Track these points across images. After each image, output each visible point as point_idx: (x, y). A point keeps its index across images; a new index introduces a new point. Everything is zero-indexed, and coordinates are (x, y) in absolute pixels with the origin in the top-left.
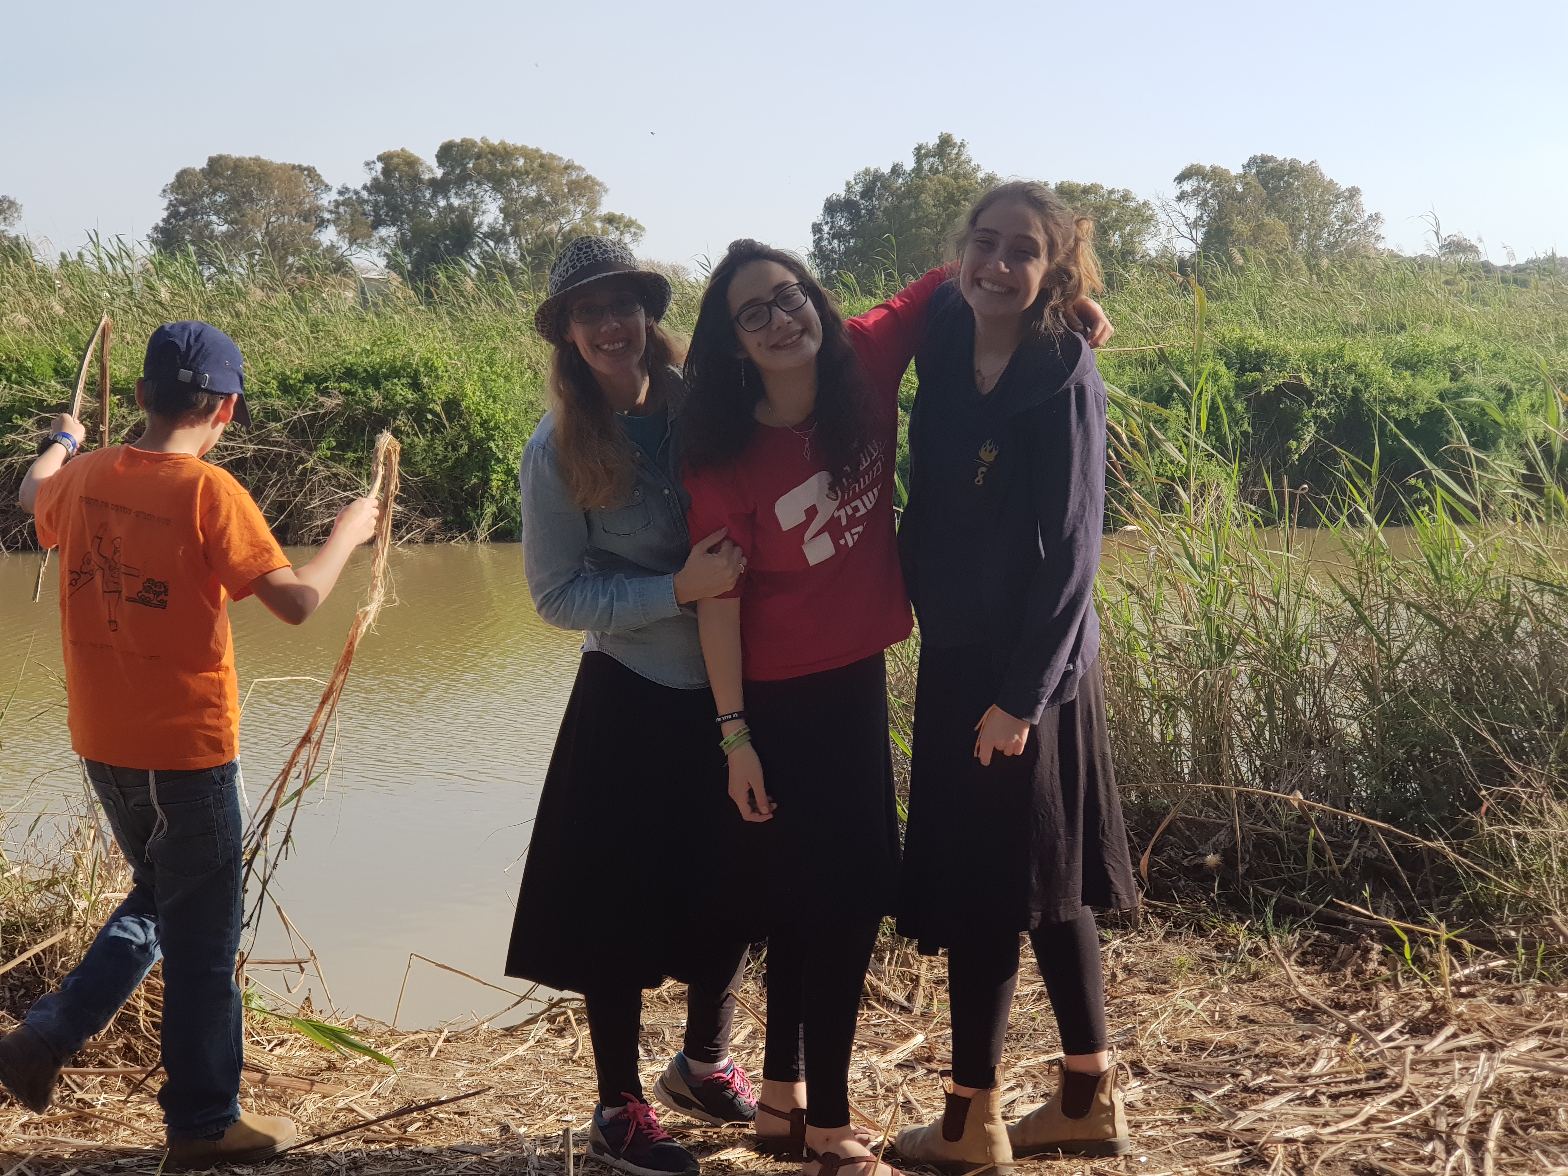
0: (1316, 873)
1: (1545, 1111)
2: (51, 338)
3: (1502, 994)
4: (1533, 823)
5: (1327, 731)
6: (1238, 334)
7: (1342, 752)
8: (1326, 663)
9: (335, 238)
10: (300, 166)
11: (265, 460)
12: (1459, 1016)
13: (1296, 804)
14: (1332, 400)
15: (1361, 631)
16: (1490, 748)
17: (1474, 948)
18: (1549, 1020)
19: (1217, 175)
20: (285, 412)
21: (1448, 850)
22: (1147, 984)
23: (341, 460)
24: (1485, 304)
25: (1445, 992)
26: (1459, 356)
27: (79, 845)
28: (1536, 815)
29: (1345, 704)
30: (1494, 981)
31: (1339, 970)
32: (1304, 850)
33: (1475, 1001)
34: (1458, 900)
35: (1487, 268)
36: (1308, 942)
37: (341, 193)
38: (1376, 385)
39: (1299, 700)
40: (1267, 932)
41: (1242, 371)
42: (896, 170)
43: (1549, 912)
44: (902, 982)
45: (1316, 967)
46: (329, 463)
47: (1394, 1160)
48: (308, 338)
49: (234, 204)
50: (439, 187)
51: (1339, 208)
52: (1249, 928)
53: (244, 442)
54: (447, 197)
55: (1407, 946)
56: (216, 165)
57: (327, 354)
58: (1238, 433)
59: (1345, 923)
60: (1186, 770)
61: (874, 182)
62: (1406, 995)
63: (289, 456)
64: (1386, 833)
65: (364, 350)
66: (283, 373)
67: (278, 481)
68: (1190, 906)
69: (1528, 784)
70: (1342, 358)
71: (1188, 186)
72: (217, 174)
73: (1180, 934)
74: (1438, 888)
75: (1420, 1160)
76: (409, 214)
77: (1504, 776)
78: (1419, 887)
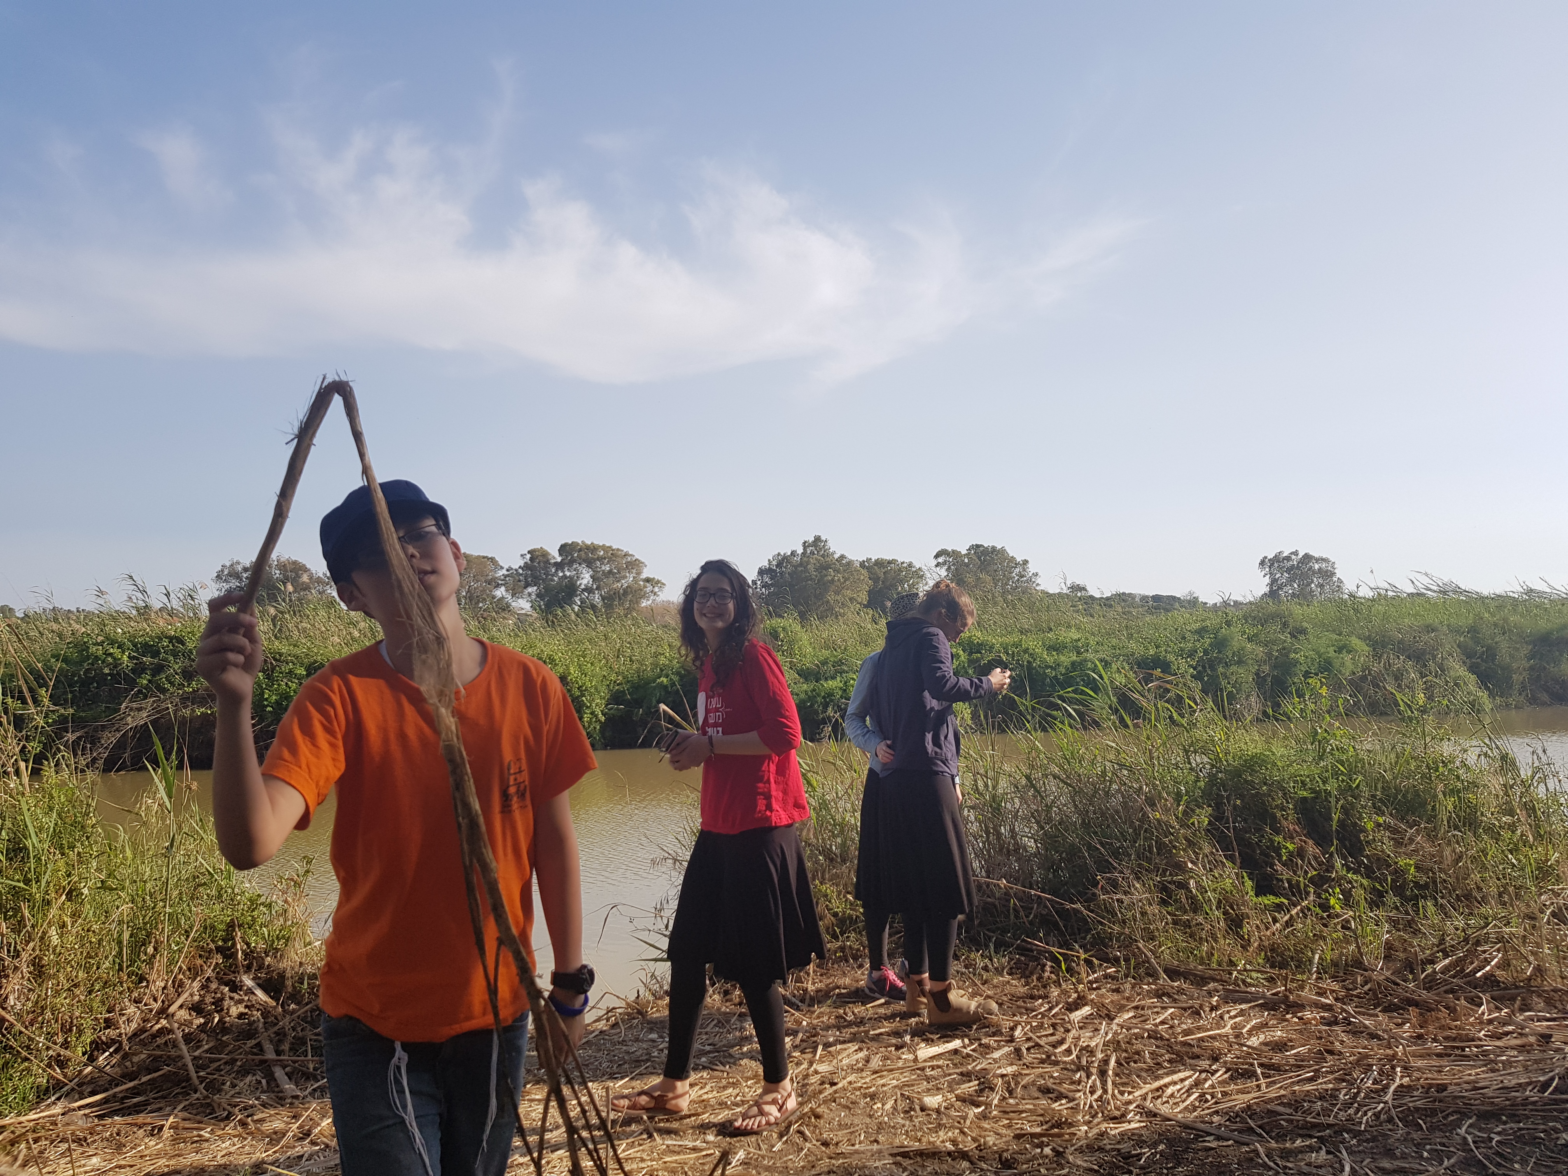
0: (1015, 923)
1: (1138, 1053)
3: (1114, 987)
4: (1125, 893)
5: (1018, 845)
7: (1026, 856)
8: (1015, 808)
9: (504, 593)
10: (487, 557)
12: (1092, 1000)
13: (1003, 886)
14: (1018, 667)
15: (1031, 791)
16: (1101, 853)
17: (1099, 962)
18: (1139, 1001)
19: (955, 554)
21: (1083, 909)
24: (1092, 616)
25: (1085, 987)
26: (1080, 644)
28: (1127, 889)
29: (1027, 830)
30: (1110, 980)
31: (1030, 977)
32: (1008, 911)
33: (1100, 992)
34: (1089, 936)
35: (1092, 597)
36: (1013, 962)
37: (508, 570)
38: (1039, 659)
39: (1002, 828)
40: (991, 957)
41: (971, 653)
42: (793, 553)
43: (1136, 941)
45: (1018, 976)
47: (1059, 1083)
50: (559, 566)
51: (1017, 570)
52: (981, 955)
54: (563, 571)
55: (1063, 963)
59: (1032, 951)
61: (783, 559)
62: (1064, 990)
64: (1050, 900)
69: (1121, 872)
70: (1021, 645)
71: (941, 560)
74: (1079, 929)
75: (1073, 1083)
76: (543, 580)
77: (1109, 868)
78: (1069, 930)
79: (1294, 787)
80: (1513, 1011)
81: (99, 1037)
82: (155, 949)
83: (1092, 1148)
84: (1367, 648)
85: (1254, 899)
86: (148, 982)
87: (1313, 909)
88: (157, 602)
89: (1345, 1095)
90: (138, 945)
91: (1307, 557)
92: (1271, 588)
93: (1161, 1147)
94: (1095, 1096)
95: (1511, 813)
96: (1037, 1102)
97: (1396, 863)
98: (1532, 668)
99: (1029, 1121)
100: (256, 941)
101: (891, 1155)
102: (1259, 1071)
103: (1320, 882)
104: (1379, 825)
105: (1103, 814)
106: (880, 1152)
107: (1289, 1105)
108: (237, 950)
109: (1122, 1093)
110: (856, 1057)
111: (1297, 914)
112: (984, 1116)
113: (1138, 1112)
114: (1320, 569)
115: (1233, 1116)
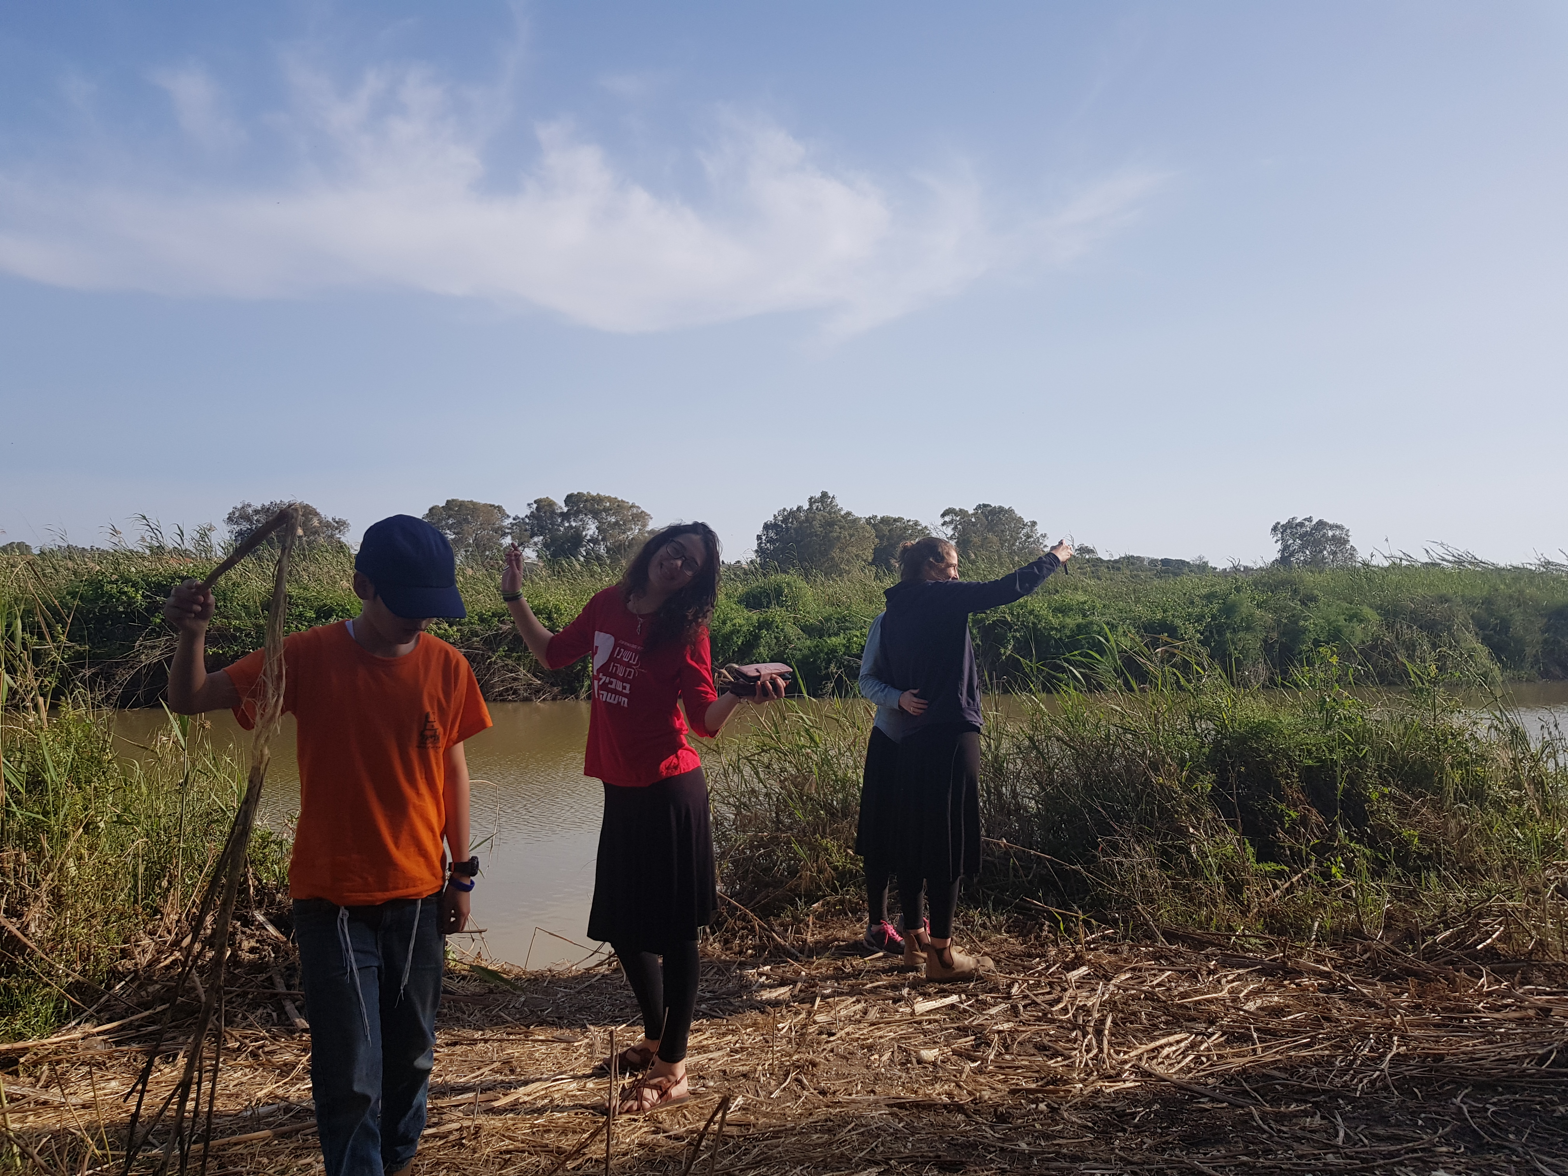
0: (1014, 882)
1: (1134, 1014)
3: (1111, 948)
4: (1126, 856)
5: (1019, 805)
7: (1027, 817)
10: (493, 506)
12: (1089, 961)
13: (1003, 845)
14: (1022, 628)
16: (1102, 816)
17: (1097, 923)
18: (1136, 963)
19: (962, 513)
21: (1082, 870)
23: (510, 657)
24: (1099, 580)
25: (1082, 948)
26: (1086, 606)
28: (1127, 852)
29: (1027, 791)
30: (1108, 941)
31: (1028, 936)
32: (1008, 869)
33: (1098, 953)
34: (1088, 897)
35: (1100, 561)
36: (1011, 920)
37: (514, 519)
38: (1044, 621)
39: (1004, 788)
40: (990, 915)
42: (799, 509)
43: (1135, 904)
45: (1015, 934)
47: (1055, 1041)
49: (459, 523)
50: (565, 516)
51: (1025, 531)
52: (980, 913)
54: (569, 522)
55: (1061, 923)
56: (450, 504)
59: (1030, 910)
61: (789, 515)
62: (1062, 949)
63: (483, 655)
64: (1050, 861)
69: (1123, 835)
71: (947, 519)
72: (450, 509)
74: (1078, 890)
75: (1069, 1041)
76: (549, 530)
77: (1111, 831)
78: (1068, 890)
79: (1300, 756)
80: (1512, 984)
81: (116, 967)
82: (170, 883)
83: (1088, 1104)
84: (1378, 618)
85: (1255, 866)
86: (162, 915)
87: (1315, 877)
88: (170, 541)
89: (1341, 1062)
90: (152, 878)
91: (1321, 524)
92: (1282, 554)
93: (1156, 1107)
94: (1091, 1055)
95: (1519, 787)
96: (1033, 1058)
97: (1400, 834)
98: (1545, 641)
99: (1025, 1077)
100: (268, 879)
101: (888, 1105)
102: (1255, 1035)
103: (1323, 850)
104: (1384, 796)
105: (1105, 778)
106: (876, 1102)
107: (1284, 1070)
108: (249, 886)
109: (1118, 1053)
110: (854, 1008)
111: (1298, 881)
112: (980, 1071)
113: (1133, 1072)
114: (1333, 536)
115: (1227, 1079)
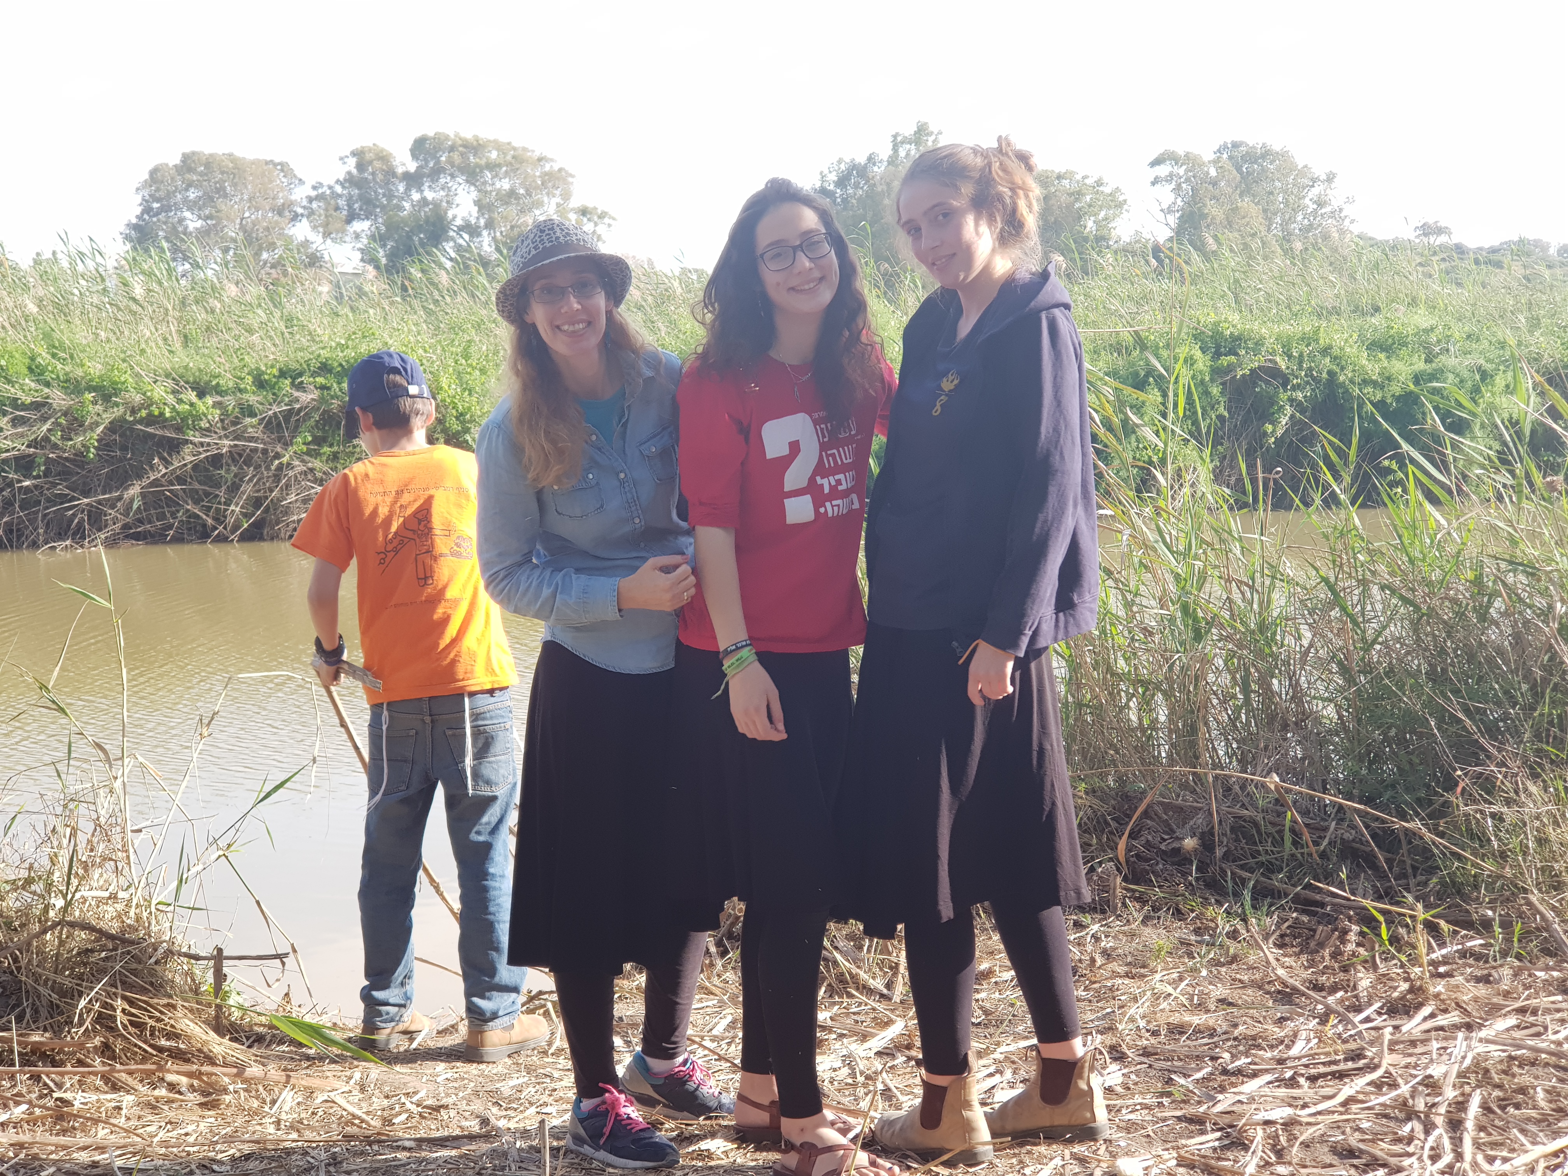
0: (1293, 855)
1: (1522, 1090)
2: (25, 337)
3: (1479, 973)
4: (1508, 802)
5: (1303, 713)
6: (1212, 318)
7: (1318, 734)
8: (1301, 646)
10: (271, 161)
11: (240, 456)
12: (1437, 996)
13: (1272, 787)
14: (1308, 383)
15: (1335, 613)
16: (1464, 728)
17: (1451, 927)
18: (1527, 999)
19: (1190, 160)
20: (261, 407)
21: (1424, 830)
22: (1126, 969)
23: (316, 454)
24: (1459, 285)
25: (1423, 972)
26: (1433, 338)
27: (55, 843)
28: (1512, 794)
29: (1320, 686)
30: (1471, 961)
31: (1318, 952)
32: (1281, 832)
33: (1452, 981)
34: (1435, 880)
35: (1460, 249)
36: (1286, 924)
37: (314, 188)
38: (1350, 368)
39: (1275, 682)
40: (1246, 915)
41: (1217, 355)
43: (1525, 891)
44: (881, 969)
45: (1294, 949)
46: (306, 457)
47: (1372, 1141)
48: (283, 334)
49: (208, 199)
50: (413, 180)
51: (1313, 192)
52: (1227, 912)
53: (220, 438)
54: (420, 191)
55: (1383, 926)
56: (188, 162)
57: (302, 349)
58: (1214, 417)
59: (1323, 905)
60: (1164, 755)
62: (1384, 975)
63: (265, 452)
64: (1362, 815)
65: (339, 344)
66: (258, 369)
67: (254, 476)
68: (1168, 890)
69: (1503, 764)
70: (1317, 341)
72: (190, 170)
73: (1159, 918)
74: (1415, 869)
75: (1398, 1140)
76: (383, 207)
77: (1479, 756)
78: (1396, 869)
94: (1440, 1165)
105: (1471, 657)
109: (1491, 1160)
